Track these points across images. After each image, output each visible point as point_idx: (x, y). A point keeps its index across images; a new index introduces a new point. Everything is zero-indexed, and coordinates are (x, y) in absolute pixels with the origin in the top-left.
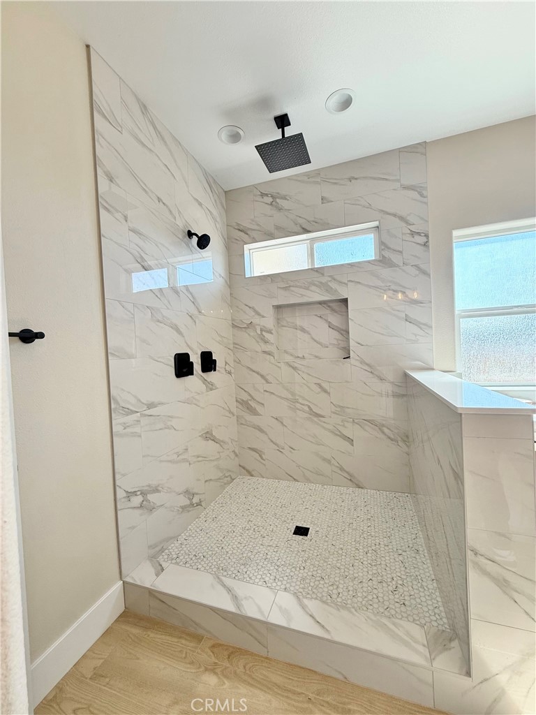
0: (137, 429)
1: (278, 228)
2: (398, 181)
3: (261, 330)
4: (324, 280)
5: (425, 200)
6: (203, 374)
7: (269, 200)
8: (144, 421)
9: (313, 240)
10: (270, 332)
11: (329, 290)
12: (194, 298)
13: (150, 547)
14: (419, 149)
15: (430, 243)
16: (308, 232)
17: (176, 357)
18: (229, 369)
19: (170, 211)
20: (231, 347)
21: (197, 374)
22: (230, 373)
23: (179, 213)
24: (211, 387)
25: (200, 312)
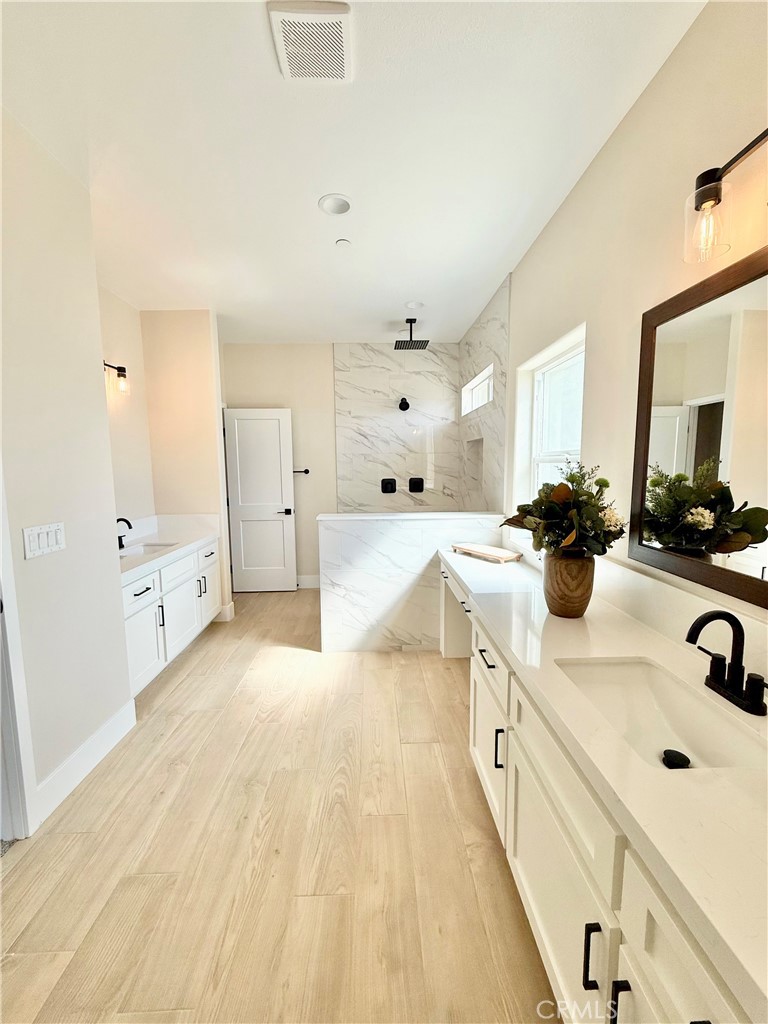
1: (469, 374)
4: (478, 420)
5: (506, 338)
6: (412, 494)
7: (468, 348)
10: (465, 464)
11: (479, 431)
12: (404, 443)
14: (507, 283)
15: (507, 384)
17: (383, 481)
18: (449, 492)
19: (384, 394)
20: (457, 475)
21: (405, 493)
22: (452, 496)
23: (393, 391)
24: (421, 503)
25: (411, 451)
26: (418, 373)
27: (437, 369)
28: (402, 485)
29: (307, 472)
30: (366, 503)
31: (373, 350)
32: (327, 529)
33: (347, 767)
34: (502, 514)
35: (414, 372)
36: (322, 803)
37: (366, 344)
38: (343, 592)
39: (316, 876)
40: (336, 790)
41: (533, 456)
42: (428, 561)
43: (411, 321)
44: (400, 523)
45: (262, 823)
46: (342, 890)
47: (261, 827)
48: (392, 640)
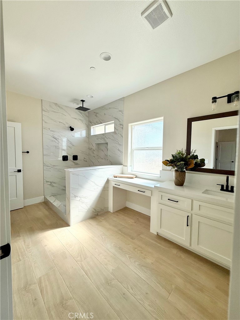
0: (50, 170)
1: (97, 122)
2: (118, 109)
3: (93, 150)
4: (104, 137)
5: (123, 115)
6: (73, 161)
7: (95, 114)
8: (52, 168)
9: (105, 125)
10: (94, 151)
11: (105, 140)
12: (71, 142)
13: (53, 194)
14: (123, 99)
15: (123, 128)
16: (102, 123)
17: (63, 156)
18: (86, 160)
19: (63, 124)
20: (88, 154)
21: (71, 161)
22: (86, 161)
23: (67, 123)
24: (77, 164)
25: (73, 146)
26: (76, 119)
27: (82, 118)
28: (70, 158)
29: (28, 152)
30: (56, 165)
31: (59, 106)
32: (73, 174)
33: (130, 256)
34: (123, 165)
35: (74, 118)
36: (138, 270)
37: (56, 104)
38: (79, 199)
39: (164, 289)
40: (136, 264)
41: (133, 148)
42: (105, 182)
43: (83, 101)
44: (98, 170)
45: (131, 290)
46: (173, 286)
47: (132, 292)
48: (95, 212)
